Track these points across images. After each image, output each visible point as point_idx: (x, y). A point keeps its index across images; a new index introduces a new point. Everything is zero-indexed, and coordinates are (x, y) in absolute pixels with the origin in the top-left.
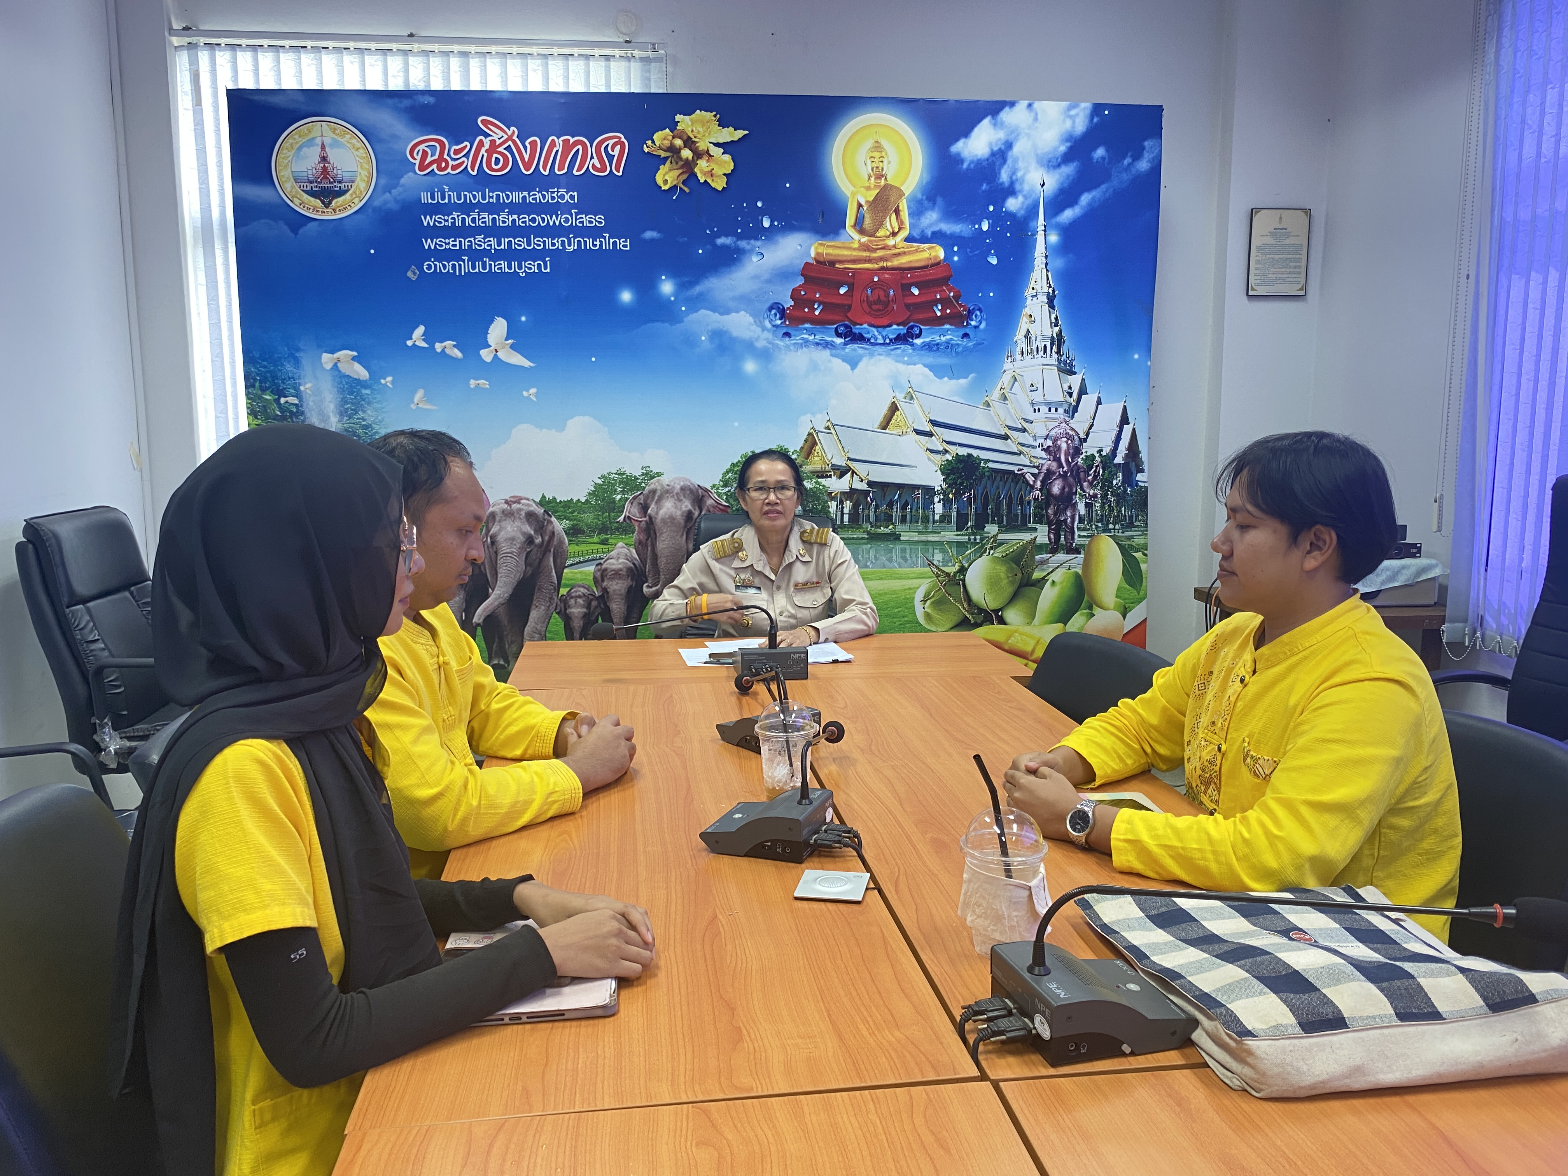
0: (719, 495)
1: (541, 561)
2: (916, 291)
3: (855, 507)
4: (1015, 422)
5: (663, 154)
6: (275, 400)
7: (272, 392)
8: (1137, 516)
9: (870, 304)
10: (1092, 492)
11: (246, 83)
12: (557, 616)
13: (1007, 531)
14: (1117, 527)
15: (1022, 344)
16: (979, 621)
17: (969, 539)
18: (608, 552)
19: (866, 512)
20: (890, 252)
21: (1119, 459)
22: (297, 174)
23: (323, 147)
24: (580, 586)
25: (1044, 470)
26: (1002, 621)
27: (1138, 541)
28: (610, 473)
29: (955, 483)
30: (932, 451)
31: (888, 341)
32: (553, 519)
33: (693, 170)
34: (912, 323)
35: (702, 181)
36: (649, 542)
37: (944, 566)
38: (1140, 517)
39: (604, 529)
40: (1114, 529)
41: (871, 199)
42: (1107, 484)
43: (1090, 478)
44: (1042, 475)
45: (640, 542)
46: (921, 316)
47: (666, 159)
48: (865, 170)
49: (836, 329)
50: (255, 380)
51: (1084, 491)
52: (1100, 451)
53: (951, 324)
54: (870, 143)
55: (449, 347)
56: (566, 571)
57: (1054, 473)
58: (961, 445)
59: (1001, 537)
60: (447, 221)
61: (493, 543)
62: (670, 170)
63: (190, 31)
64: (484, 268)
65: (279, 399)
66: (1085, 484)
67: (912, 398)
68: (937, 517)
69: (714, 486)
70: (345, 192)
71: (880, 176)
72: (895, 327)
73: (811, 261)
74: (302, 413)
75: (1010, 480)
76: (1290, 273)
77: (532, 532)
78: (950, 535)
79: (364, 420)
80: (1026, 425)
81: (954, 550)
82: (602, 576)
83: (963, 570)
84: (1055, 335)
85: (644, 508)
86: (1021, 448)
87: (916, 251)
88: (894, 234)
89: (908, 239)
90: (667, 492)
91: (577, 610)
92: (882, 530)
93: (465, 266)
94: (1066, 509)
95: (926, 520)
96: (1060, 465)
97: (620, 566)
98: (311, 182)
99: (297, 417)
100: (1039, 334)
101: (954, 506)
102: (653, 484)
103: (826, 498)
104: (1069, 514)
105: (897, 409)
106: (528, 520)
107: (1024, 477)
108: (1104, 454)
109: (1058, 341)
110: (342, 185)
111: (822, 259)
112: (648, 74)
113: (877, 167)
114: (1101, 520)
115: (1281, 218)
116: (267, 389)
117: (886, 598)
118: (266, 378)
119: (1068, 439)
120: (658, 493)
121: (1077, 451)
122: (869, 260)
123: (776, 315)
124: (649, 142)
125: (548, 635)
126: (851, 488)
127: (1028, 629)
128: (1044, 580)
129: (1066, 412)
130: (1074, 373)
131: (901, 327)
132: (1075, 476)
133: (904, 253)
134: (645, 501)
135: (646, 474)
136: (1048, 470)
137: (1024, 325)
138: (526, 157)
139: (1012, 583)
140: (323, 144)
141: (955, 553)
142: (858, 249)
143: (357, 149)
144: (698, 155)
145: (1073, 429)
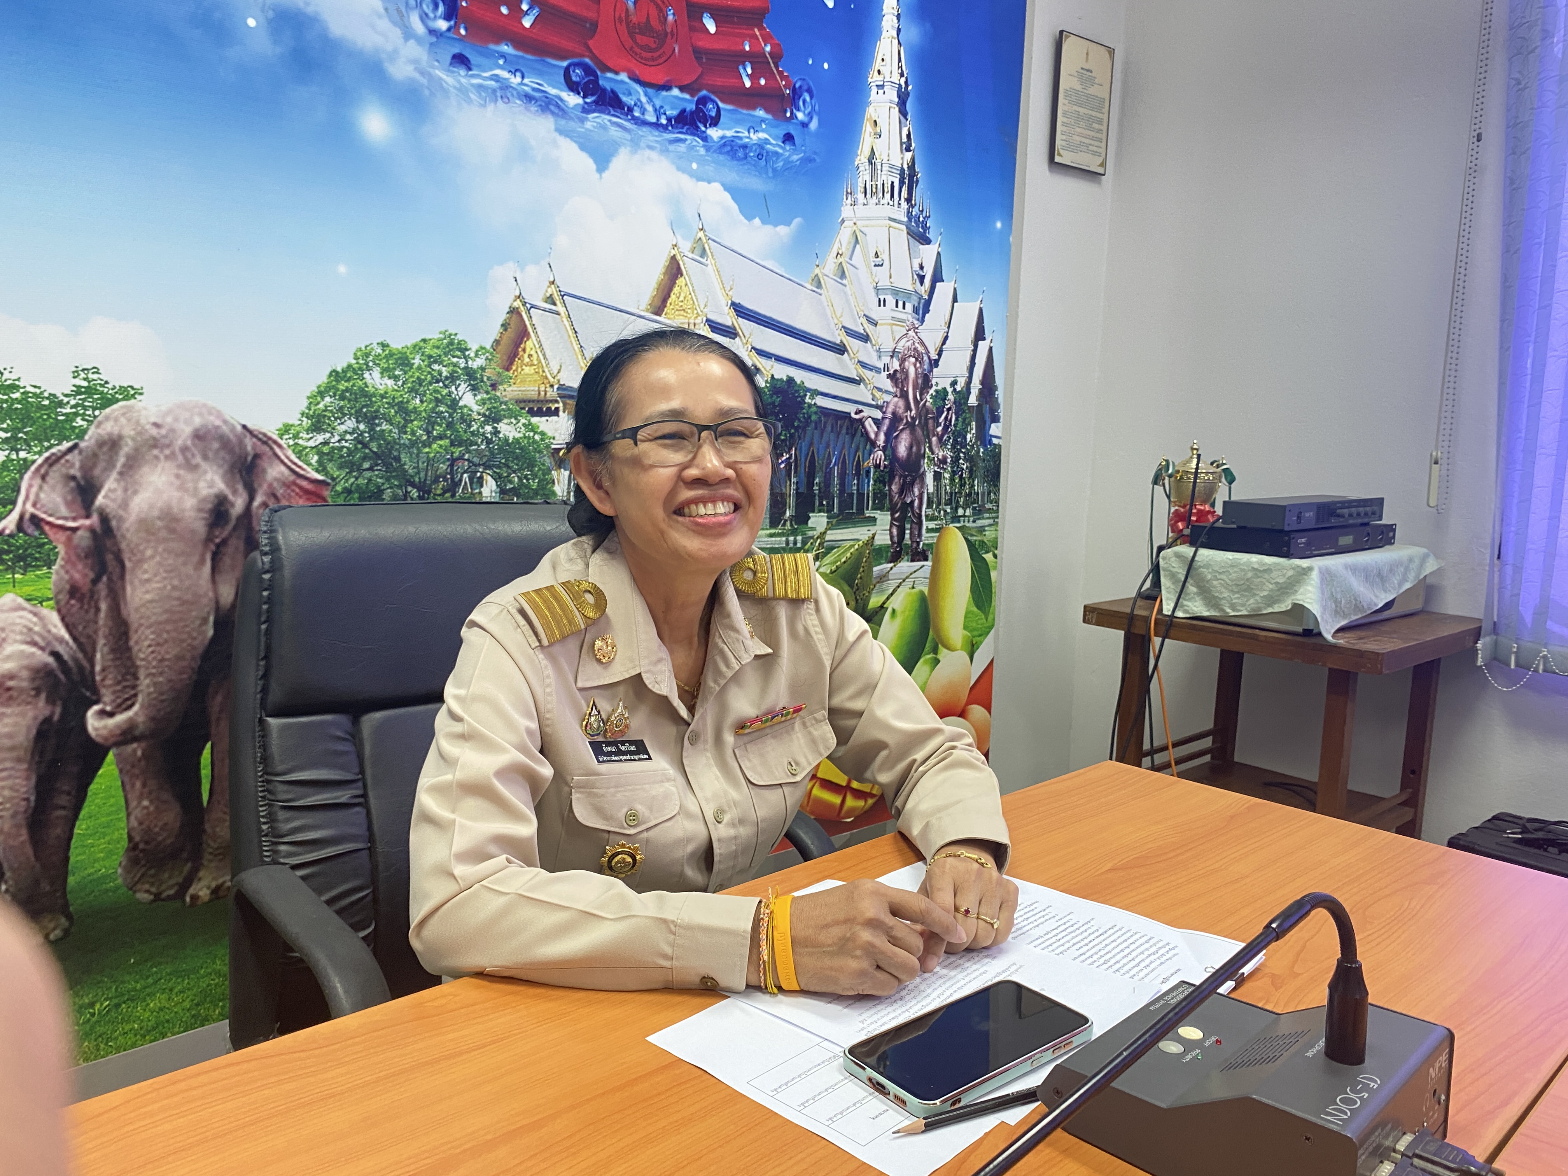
0: (300, 452)
4: (854, 321)
9: (631, 31)
10: (941, 455)
13: (839, 525)
14: (967, 512)
15: (865, 175)
17: (788, 542)
21: (973, 399)
25: (889, 414)
27: (989, 534)
31: (664, 121)
34: (704, 92)
36: (102, 588)
38: (993, 495)
40: (964, 516)
42: (959, 440)
43: (940, 429)
44: (887, 422)
45: (74, 591)
46: (719, 81)
49: (567, 70)
51: (933, 453)
52: (954, 383)
53: (767, 111)
58: (777, 359)
59: (831, 535)
66: (934, 439)
69: (286, 429)
72: (676, 92)
75: (844, 430)
80: (870, 329)
84: (905, 167)
85: (84, 490)
86: (861, 370)
90: (155, 443)
94: (912, 484)
96: (908, 406)
100: (886, 160)
102: (111, 421)
104: (916, 491)
105: (679, 272)
107: (864, 427)
108: (957, 388)
109: (910, 180)
114: (950, 502)
119: (917, 359)
120: (126, 449)
121: (925, 382)
128: (882, 608)
129: (916, 310)
130: (928, 242)
131: (687, 96)
132: (924, 425)
134: (87, 469)
136: (894, 413)
137: (867, 138)
145: (922, 343)
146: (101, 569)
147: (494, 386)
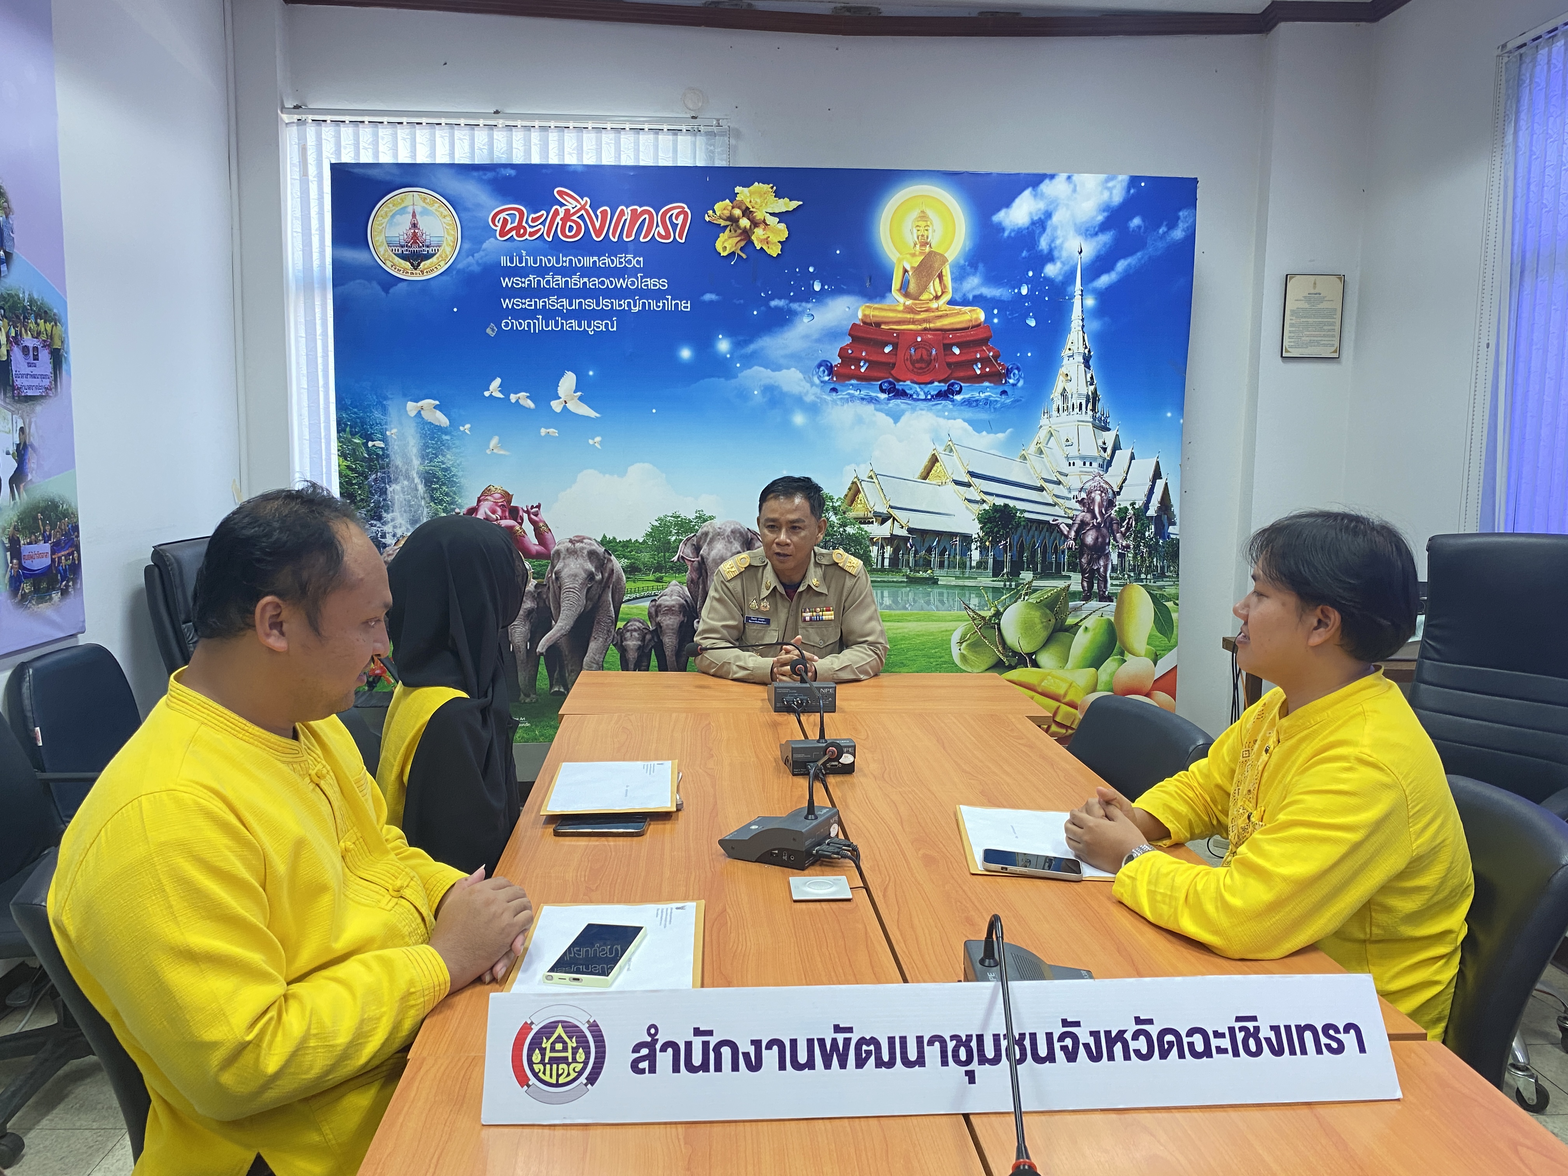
1: (600, 597)
2: (957, 351)
3: (896, 552)
4: (1050, 474)
5: (723, 223)
6: (363, 444)
7: (360, 436)
8: (1169, 567)
9: (913, 363)
10: (1124, 543)
11: (347, 158)
12: (614, 648)
13: (1041, 578)
14: (1149, 577)
15: (1058, 402)
16: (1013, 664)
17: (1005, 585)
18: (663, 589)
19: (906, 557)
20: (932, 314)
21: (1152, 512)
22: (390, 239)
23: (414, 215)
24: (635, 620)
25: (1078, 521)
26: (1035, 664)
27: (1170, 591)
28: (666, 516)
29: (992, 532)
30: (970, 501)
31: (929, 397)
32: (613, 557)
33: (750, 237)
34: (953, 381)
35: (758, 248)
36: (701, 580)
37: (980, 610)
38: (1172, 568)
39: (659, 568)
40: (1146, 579)
41: (916, 265)
42: (1139, 536)
43: (1123, 529)
44: (1076, 526)
45: (692, 581)
46: (962, 374)
47: (726, 227)
48: (911, 237)
49: (881, 385)
50: (346, 425)
51: (1117, 542)
53: (990, 382)
54: (916, 213)
55: (522, 398)
56: (623, 606)
57: (1088, 524)
58: (998, 495)
59: (1035, 583)
60: (524, 283)
61: (557, 578)
62: (729, 238)
63: (300, 110)
64: (557, 326)
65: (367, 442)
66: (1118, 535)
67: (951, 451)
68: (974, 564)
70: (433, 255)
71: (924, 244)
72: (936, 384)
73: (858, 322)
74: (388, 456)
75: (1045, 529)
76: (1324, 336)
77: (593, 570)
78: (986, 580)
79: (444, 464)
80: (1062, 478)
81: (990, 595)
82: (656, 611)
83: (998, 614)
84: (1090, 393)
85: (697, 549)
86: (1056, 500)
87: (958, 314)
88: (937, 298)
89: (951, 302)
90: (719, 534)
91: (632, 643)
92: (921, 574)
93: (539, 324)
94: (1099, 558)
95: (963, 566)
96: (1094, 517)
97: (673, 603)
98: (402, 247)
99: (383, 460)
100: (1075, 392)
101: (991, 554)
102: (706, 527)
103: (868, 543)
104: (1102, 563)
105: (937, 460)
106: (590, 558)
108: (1137, 506)
109: (1093, 399)
110: (430, 250)
111: (868, 321)
112: (712, 148)
113: (923, 236)
114: (1133, 570)
115: (1315, 284)
116: (356, 433)
117: (923, 639)
118: (356, 423)
119: (1102, 492)
120: (710, 536)
121: (1111, 504)
122: (913, 322)
123: (824, 372)
124: (710, 212)
125: (605, 665)
126: (892, 534)
127: (1060, 673)
128: (1077, 626)
129: (1101, 466)
130: (1109, 430)
131: (943, 384)
132: (1109, 526)
133: (947, 315)
134: (698, 542)
135: (700, 517)
136: (1082, 521)
137: (1060, 383)
138: (598, 225)
139: (1046, 628)
140: (414, 212)
141: (991, 598)
142: (903, 312)
143: (445, 217)
144: (755, 224)
145: (1107, 483)
146: (700, 575)
147: (844, 513)
